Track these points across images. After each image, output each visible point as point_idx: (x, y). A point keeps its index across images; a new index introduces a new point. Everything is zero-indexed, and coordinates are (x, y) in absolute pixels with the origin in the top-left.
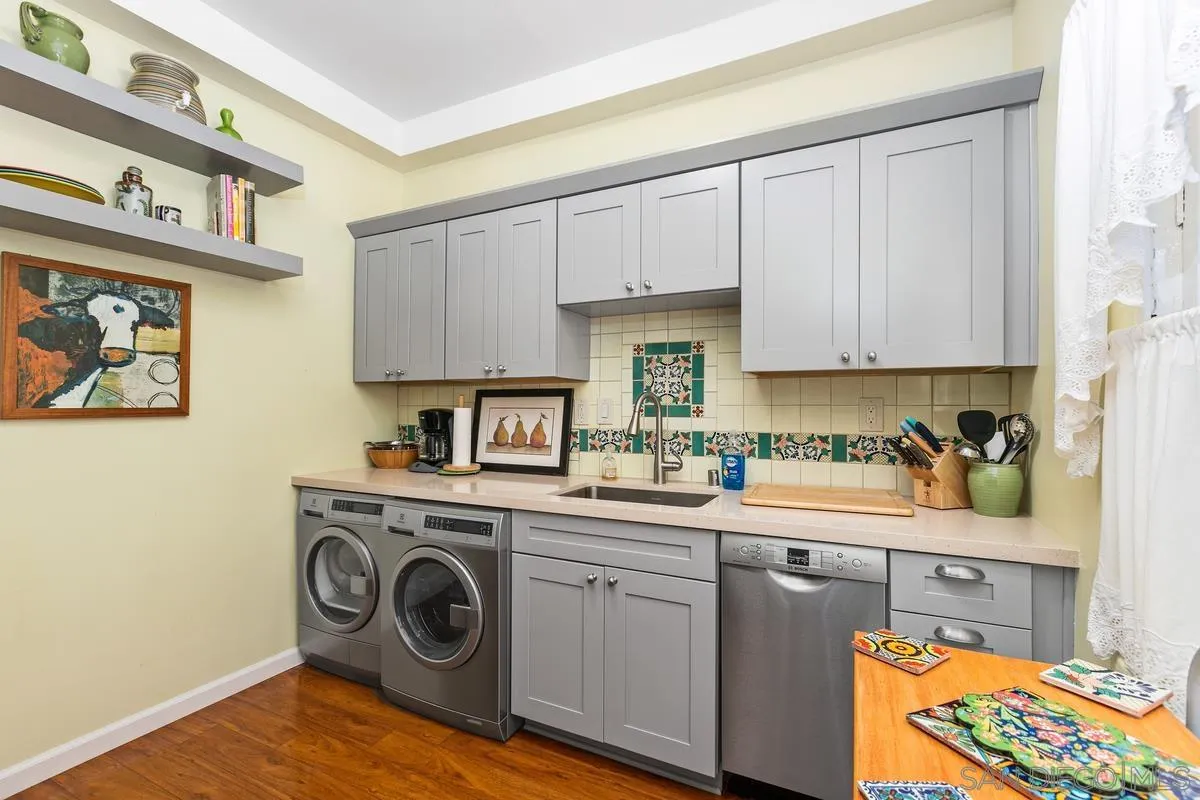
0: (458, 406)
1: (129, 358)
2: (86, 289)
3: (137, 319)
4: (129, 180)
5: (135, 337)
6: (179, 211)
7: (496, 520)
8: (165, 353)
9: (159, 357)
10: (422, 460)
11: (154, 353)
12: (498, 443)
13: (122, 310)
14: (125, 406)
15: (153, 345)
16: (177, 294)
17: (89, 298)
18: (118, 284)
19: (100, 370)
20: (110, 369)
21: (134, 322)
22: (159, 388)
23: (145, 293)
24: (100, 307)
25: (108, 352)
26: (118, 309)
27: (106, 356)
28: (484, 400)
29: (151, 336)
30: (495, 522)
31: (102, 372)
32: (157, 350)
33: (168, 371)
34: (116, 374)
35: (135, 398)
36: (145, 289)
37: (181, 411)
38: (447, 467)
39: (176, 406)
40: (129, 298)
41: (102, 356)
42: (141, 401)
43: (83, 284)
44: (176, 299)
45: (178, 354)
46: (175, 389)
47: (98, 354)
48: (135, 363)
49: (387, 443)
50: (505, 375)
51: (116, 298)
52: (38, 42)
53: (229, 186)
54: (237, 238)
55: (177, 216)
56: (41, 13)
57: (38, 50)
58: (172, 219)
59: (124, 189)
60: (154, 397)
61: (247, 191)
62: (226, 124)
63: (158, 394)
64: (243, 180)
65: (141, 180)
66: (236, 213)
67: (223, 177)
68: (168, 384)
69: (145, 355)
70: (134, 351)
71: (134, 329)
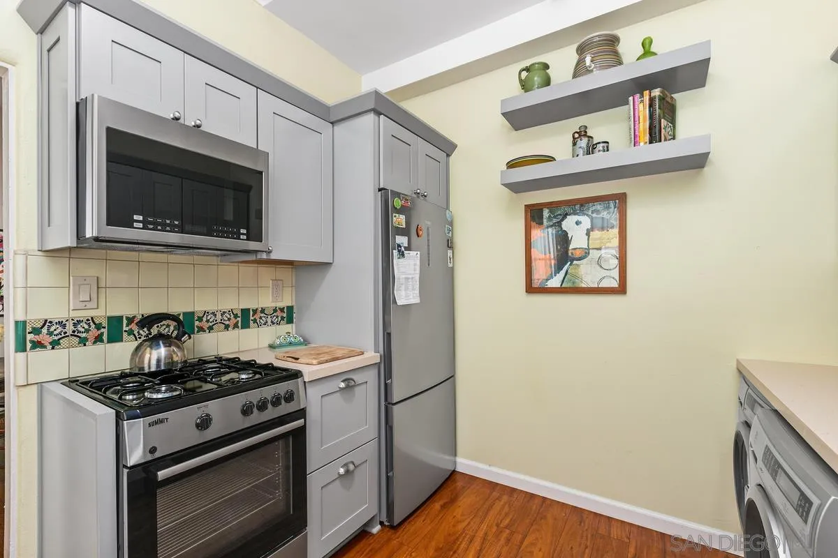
1: (586, 253)
2: (561, 215)
3: (589, 227)
4: (580, 136)
5: (588, 239)
6: (608, 143)
8: (608, 248)
9: (603, 252)
11: (600, 249)
13: (581, 223)
14: (583, 286)
15: (601, 243)
16: (615, 203)
17: (562, 220)
18: (577, 207)
19: (569, 263)
20: (575, 262)
21: (587, 230)
22: (605, 273)
23: (594, 208)
24: (569, 224)
25: (573, 251)
26: (578, 223)
27: (572, 254)
29: (599, 236)
30: (816, 504)
31: (570, 265)
32: (602, 247)
33: (611, 261)
34: (578, 265)
35: (588, 281)
36: (593, 205)
37: (622, 289)
39: (617, 286)
40: (584, 214)
41: (570, 254)
42: (593, 283)
43: (559, 212)
44: (615, 207)
45: (617, 247)
46: (616, 273)
47: (568, 253)
48: (589, 257)
51: (576, 216)
52: (525, 86)
53: (637, 103)
54: (642, 144)
55: (603, 147)
56: (527, 69)
57: (526, 91)
58: (599, 151)
59: (574, 144)
60: (601, 280)
61: (652, 100)
62: (647, 51)
63: (604, 278)
64: (648, 92)
65: (586, 132)
66: (641, 124)
67: (631, 98)
68: (610, 269)
69: (595, 251)
70: (589, 249)
71: (588, 234)
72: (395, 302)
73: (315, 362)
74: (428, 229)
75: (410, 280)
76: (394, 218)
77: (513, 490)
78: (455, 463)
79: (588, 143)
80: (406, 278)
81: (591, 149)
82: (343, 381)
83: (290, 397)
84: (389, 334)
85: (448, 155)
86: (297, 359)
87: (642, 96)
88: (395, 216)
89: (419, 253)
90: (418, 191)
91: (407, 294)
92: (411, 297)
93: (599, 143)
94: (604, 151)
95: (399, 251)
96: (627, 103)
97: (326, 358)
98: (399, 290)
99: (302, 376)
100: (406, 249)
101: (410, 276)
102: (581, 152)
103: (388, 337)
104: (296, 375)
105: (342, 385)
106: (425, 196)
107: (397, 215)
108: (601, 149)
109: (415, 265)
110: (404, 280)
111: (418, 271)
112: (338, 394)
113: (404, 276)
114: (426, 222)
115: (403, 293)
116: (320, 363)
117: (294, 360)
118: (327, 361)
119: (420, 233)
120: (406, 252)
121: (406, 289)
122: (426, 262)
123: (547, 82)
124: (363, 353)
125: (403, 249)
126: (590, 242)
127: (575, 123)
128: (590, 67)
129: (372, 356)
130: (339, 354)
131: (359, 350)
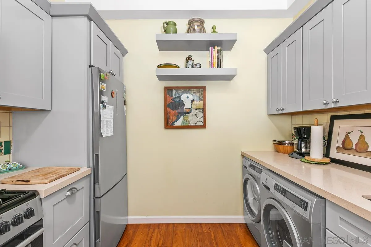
0: (314, 125)
1: (190, 111)
2: (180, 93)
3: (192, 99)
4: (189, 59)
6: (200, 64)
7: (312, 201)
8: (199, 109)
9: (198, 110)
10: (296, 152)
11: (197, 109)
12: (345, 147)
13: (189, 97)
14: (190, 125)
15: (197, 107)
16: (202, 90)
17: (181, 95)
18: (187, 90)
19: (184, 115)
20: (186, 115)
22: (198, 119)
23: (194, 91)
24: (184, 97)
26: (188, 97)
27: (185, 111)
28: (336, 121)
29: (196, 103)
30: (310, 203)
32: (197, 108)
33: (200, 114)
34: (187, 116)
35: (192, 123)
36: (194, 90)
37: (204, 126)
38: (307, 158)
39: (203, 125)
40: (190, 94)
42: (194, 124)
44: (202, 92)
45: (203, 109)
46: (202, 120)
47: (183, 110)
49: (283, 141)
50: (339, 105)
51: (187, 94)
52: (166, 31)
53: (212, 51)
54: (214, 67)
55: (199, 66)
56: (167, 23)
57: (166, 33)
58: (198, 67)
59: (187, 62)
60: (197, 122)
61: (218, 50)
62: (214, 30)
63: (198, 121)
64: (216, 47)
65: (191, 58)
66: (214, 59)
67: (210, 48)
68: (201, 118)
69: (194, 110)
70: (192, 109)
71: (192, 102)
72: (101, 135)
73: (46, 181)
74: (117, 94)
75: (109, 122)
76: (101, 85)
77: (159, 225)
78: (127, 219)
79: (193, 63)
80: (107, 121)
81: (194, 66)
82: (68, 191)
83: (30, 213)
84: (97, 155)
85: (123, 56)
86: (28, 181)
87: (214, 48)
88: (101, 84)
89: (113, 107)
90: (111, 72)
91: (107, 131)
92: (109, 132)
93: (197, 64)
94: (199, 67)
95: (103, 105)
96: (209, 50)
97: (55, 177)
98: (103, 128)
99: (38, 194)
100: (107, 104)
101: (109, 120)
102: (190, 66)
103: (96, 157)
104: (34, 194)
105: (68, 193)
106: (114, 75)
107: (102, 83)
108: (198, 66)
109: (111, 113)
110: (106, 122)
111: (113, 117)
112: (65, 201)
113: (105, 120)
114: (116, 90)
115: (105, 130)
116: (50, 182)
117: (24, 183)
118: (56, 179)
119: (114, 95)
120: (107, 106)
121: (107, 127)
122: (116, 112)
123: (176, 32)
124: (79, 169)
125: (105, 104)
126: (192, 106)
127: (187, 53)
128: (196, 30)
129: (86, 170)
130: (63, 172)
131: (77, 168)
